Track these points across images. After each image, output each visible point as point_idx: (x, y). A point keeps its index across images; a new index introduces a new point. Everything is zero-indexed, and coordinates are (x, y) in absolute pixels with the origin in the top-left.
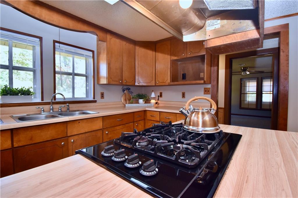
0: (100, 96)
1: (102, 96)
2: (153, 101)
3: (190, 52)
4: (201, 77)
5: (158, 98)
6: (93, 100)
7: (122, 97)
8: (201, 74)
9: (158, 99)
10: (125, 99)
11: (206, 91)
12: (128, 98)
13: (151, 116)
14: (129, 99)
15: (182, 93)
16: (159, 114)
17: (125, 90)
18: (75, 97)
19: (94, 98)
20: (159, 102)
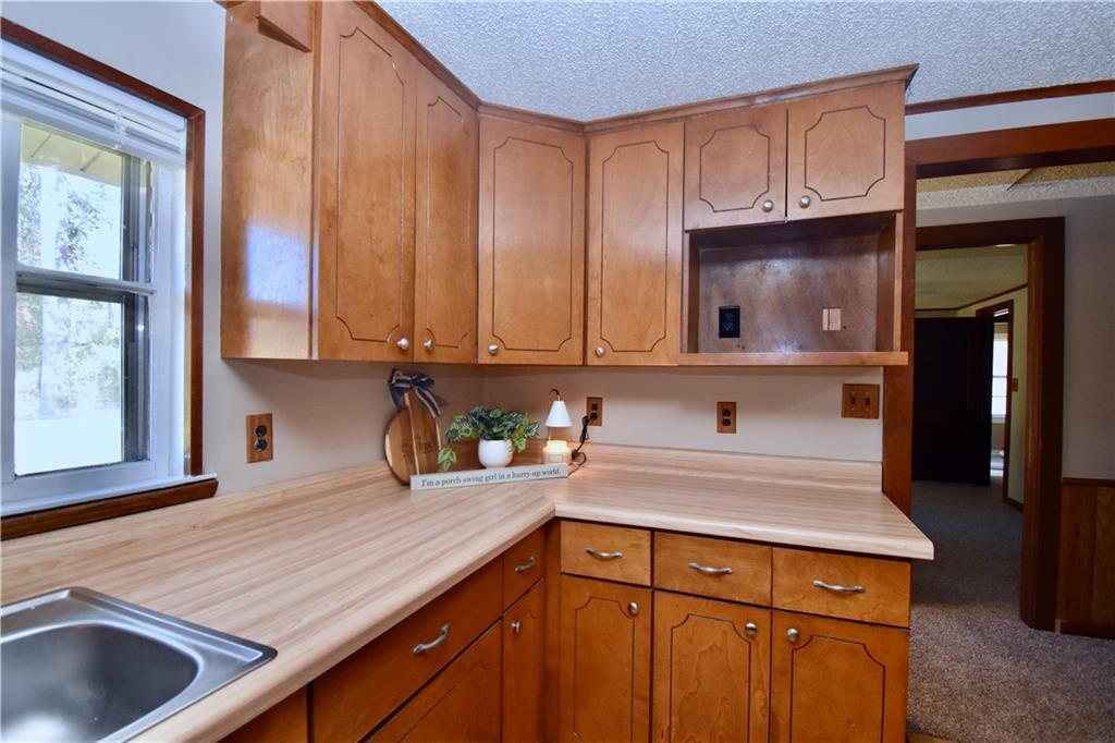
0: (240, 442)
1: (263, 445)
2: (557, 449)
3: (808, 192)
4: (825, 328)
5: (585, 431)
6: (191, 479)
7: (386, 431)
8: (825, 311)
9: (583, 439)
10: (404, 445)
11: (853, 400)
12: (417, 437)
13: (589, 552)
14: (423, 441)
15: (719, 404)
16: (648, 544)
17: (402, 391)
18: (19, 471)
19: (196, 464)
20: (586, 449)
